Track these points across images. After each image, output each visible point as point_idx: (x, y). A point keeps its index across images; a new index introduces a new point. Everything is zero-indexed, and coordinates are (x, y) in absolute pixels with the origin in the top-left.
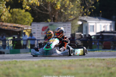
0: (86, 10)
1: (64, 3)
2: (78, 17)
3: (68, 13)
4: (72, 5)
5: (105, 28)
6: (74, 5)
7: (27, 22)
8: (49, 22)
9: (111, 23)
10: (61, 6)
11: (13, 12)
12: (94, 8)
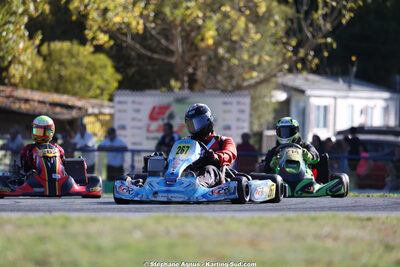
0: (302, 53)
1: (227, 26)
2: (275, 76)
3: (240, 60)
4: (257, 33)
5: (366, 114)
6: (262, 35)
7: (99, 87)
8: (176, 90)
9: (386, 100)
10: (219, 34)
11: (50, 54)
12: (331, 44)
